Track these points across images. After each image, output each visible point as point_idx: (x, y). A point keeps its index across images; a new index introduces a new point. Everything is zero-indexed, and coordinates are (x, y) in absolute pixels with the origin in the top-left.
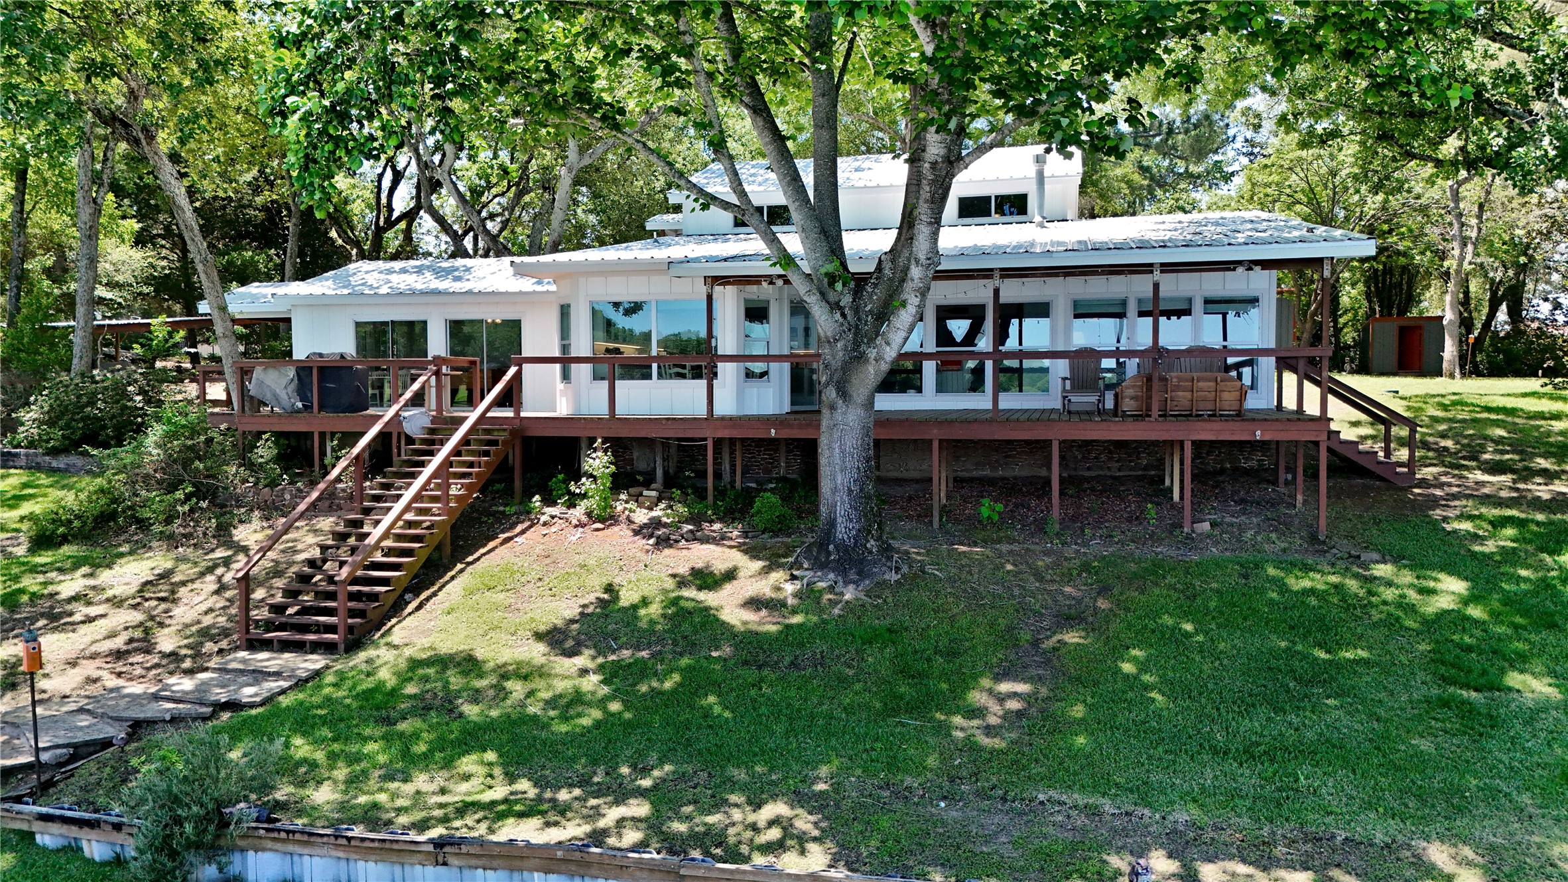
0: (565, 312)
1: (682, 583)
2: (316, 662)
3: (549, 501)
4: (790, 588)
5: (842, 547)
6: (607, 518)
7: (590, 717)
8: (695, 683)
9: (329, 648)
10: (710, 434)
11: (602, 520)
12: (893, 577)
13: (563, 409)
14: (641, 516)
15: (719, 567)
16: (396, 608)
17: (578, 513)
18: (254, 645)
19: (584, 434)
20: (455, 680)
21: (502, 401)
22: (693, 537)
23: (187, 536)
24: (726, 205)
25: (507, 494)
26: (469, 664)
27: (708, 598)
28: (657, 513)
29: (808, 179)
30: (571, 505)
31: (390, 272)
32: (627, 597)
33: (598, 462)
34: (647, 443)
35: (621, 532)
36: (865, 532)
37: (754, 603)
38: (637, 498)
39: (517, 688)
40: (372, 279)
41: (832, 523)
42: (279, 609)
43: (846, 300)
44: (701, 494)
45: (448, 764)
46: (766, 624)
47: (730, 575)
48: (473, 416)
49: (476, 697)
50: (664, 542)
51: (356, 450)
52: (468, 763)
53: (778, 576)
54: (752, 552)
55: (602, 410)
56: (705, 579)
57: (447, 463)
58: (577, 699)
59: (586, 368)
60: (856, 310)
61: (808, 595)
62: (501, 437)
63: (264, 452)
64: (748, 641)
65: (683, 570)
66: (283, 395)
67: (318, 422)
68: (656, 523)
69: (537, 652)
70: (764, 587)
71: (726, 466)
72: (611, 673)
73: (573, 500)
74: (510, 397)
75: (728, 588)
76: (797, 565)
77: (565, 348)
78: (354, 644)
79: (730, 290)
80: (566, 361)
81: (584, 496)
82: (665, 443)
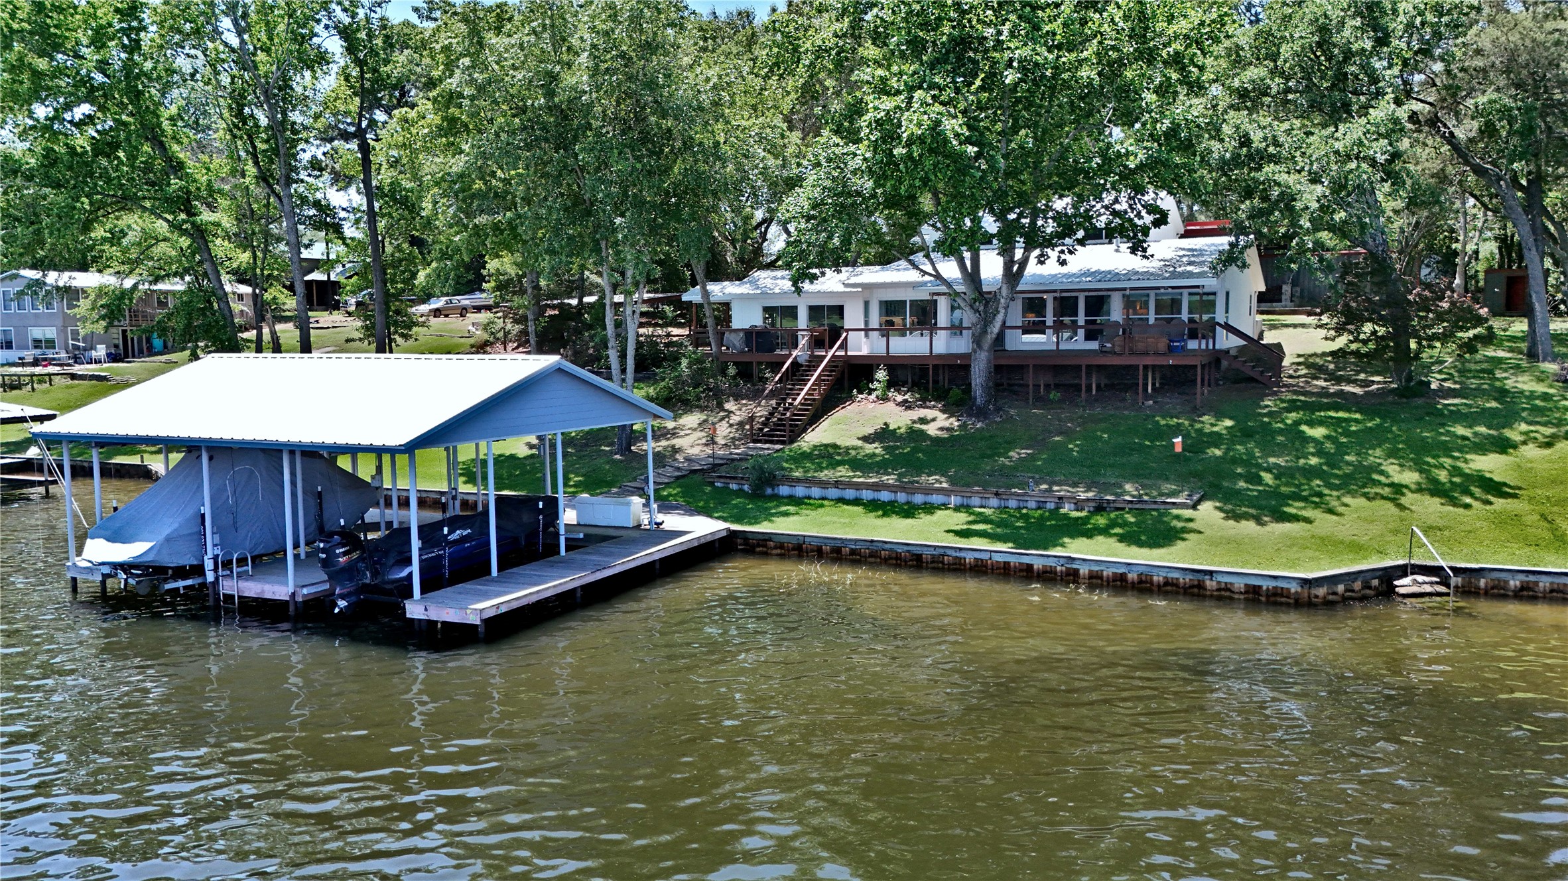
0: (867, 304)
1: (914, 422)
2: (779, 447)
3: (861, 392)
4: (956, 424)
5: (979, 408)
6: (884, 399)
7: (878, 459)
8: (915, 450)
9: (783, 443)
10: (931, 363)
11: (882, 399)
12: (998, 419)
13: (865, 351)
14: (900, 398)
15: (929, 417)
16: (804, 430)
17: (873, 397)
18: (755, 441)
19: (874, 362)
20: (831, 450)
21: (840, 347)
22: (920, 406)
23: (707, 407)
24: (931, 275)
25: (841, 390)
26: (835, 446)
27: (924, 427)
28: (906, 397)
29: (968, 263)
30: (870, 394)
31: (776, 278)
32: (891, 428)
33: (881, 375)
34: (904, 366)
35: (891, 404)
36: (989, 402)
37: (941, 429)
38: (898, 391)
39: (853, 453)
40: (769, 283)
41: (975, 398)
42: (761, 430)
43: (981, 308)
44: (927, 390)
45: (834, 468)
46: (945, 435)
47: (934, 420)
48: (830, 354)
49: (839, 454)
50: (909, 408)
51: (784, 369)
52: (840, 468)
53: (952, 420)
54: (943, 412)
55: (883, 352)
56: (923, 421)
57: (820, 375)
58: (874, 455)
59: (876, 333)
60: (985, 312)
61: (963, 427)
62: (840, 364)
63: (732, 371)
64: (937, 441)
65: (915, 418)
66: (737, 344)
67: (755, 357)
68: (906, 401)
69: (860, 443)
70: (947, 424)
71: (941, 377)
72: (884, 448)
73: (870, 392)
74: (844, 346)
75: (932, 424)
76: (961, 415)
77: (866, 323)
78: (792, 441)
79: (943, 297)
80: (867, 330)
81: (875, 390)
82: (913, 367)
